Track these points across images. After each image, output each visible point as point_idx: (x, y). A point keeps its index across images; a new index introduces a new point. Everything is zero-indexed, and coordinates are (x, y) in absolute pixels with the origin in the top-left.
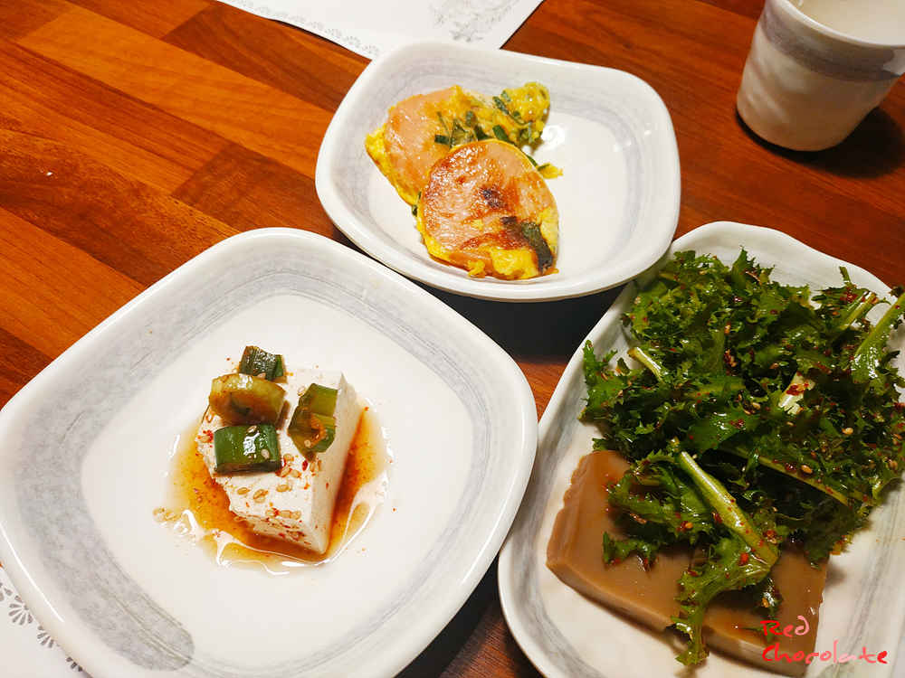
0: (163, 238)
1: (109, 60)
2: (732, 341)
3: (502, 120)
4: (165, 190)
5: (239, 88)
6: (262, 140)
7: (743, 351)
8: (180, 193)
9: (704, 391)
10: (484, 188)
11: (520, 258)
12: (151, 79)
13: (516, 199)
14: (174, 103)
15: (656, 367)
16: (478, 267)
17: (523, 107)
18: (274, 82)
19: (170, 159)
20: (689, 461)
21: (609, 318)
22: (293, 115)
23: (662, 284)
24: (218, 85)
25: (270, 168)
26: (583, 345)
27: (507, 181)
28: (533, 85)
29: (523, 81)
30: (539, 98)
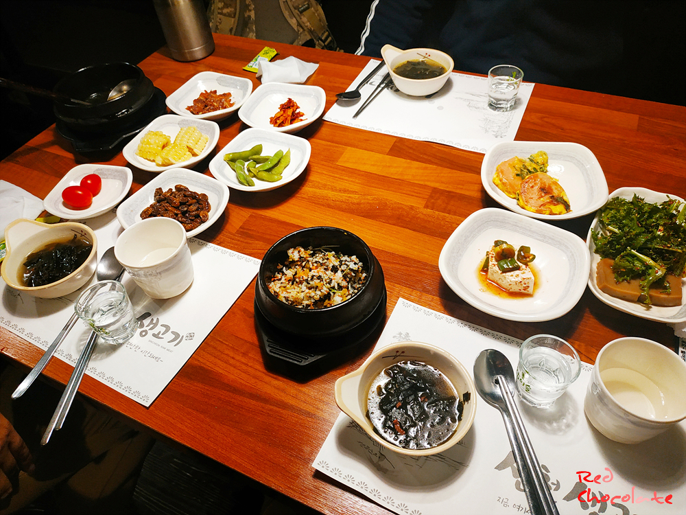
0: (429, 222)
1: (373, 165)
2: (638, 219)
3: (534, 166)
4: (421, 207)
5: (426, 168)
6: (444, 185)
7: (642, 221)
8: (426, 207)
9: (634, 232)
10: (540, 188)
11: (560, 208)
12: (392, 170)
13: (552, 190)
14: (405, 177)
15: (616, 230)
16: (548, 212)
17: (540, 160)
18: (436, 164)
19: (417, 196)
20: (634, 252)
21: (595, 221)
22: (450, 175)
23: (608, 210)
24: (417, 168)
25: (452, 194)
26: (590, 229)
27: (547, 185)
28: (541, 152)
29: (536, 151)
30: (544, 156)
